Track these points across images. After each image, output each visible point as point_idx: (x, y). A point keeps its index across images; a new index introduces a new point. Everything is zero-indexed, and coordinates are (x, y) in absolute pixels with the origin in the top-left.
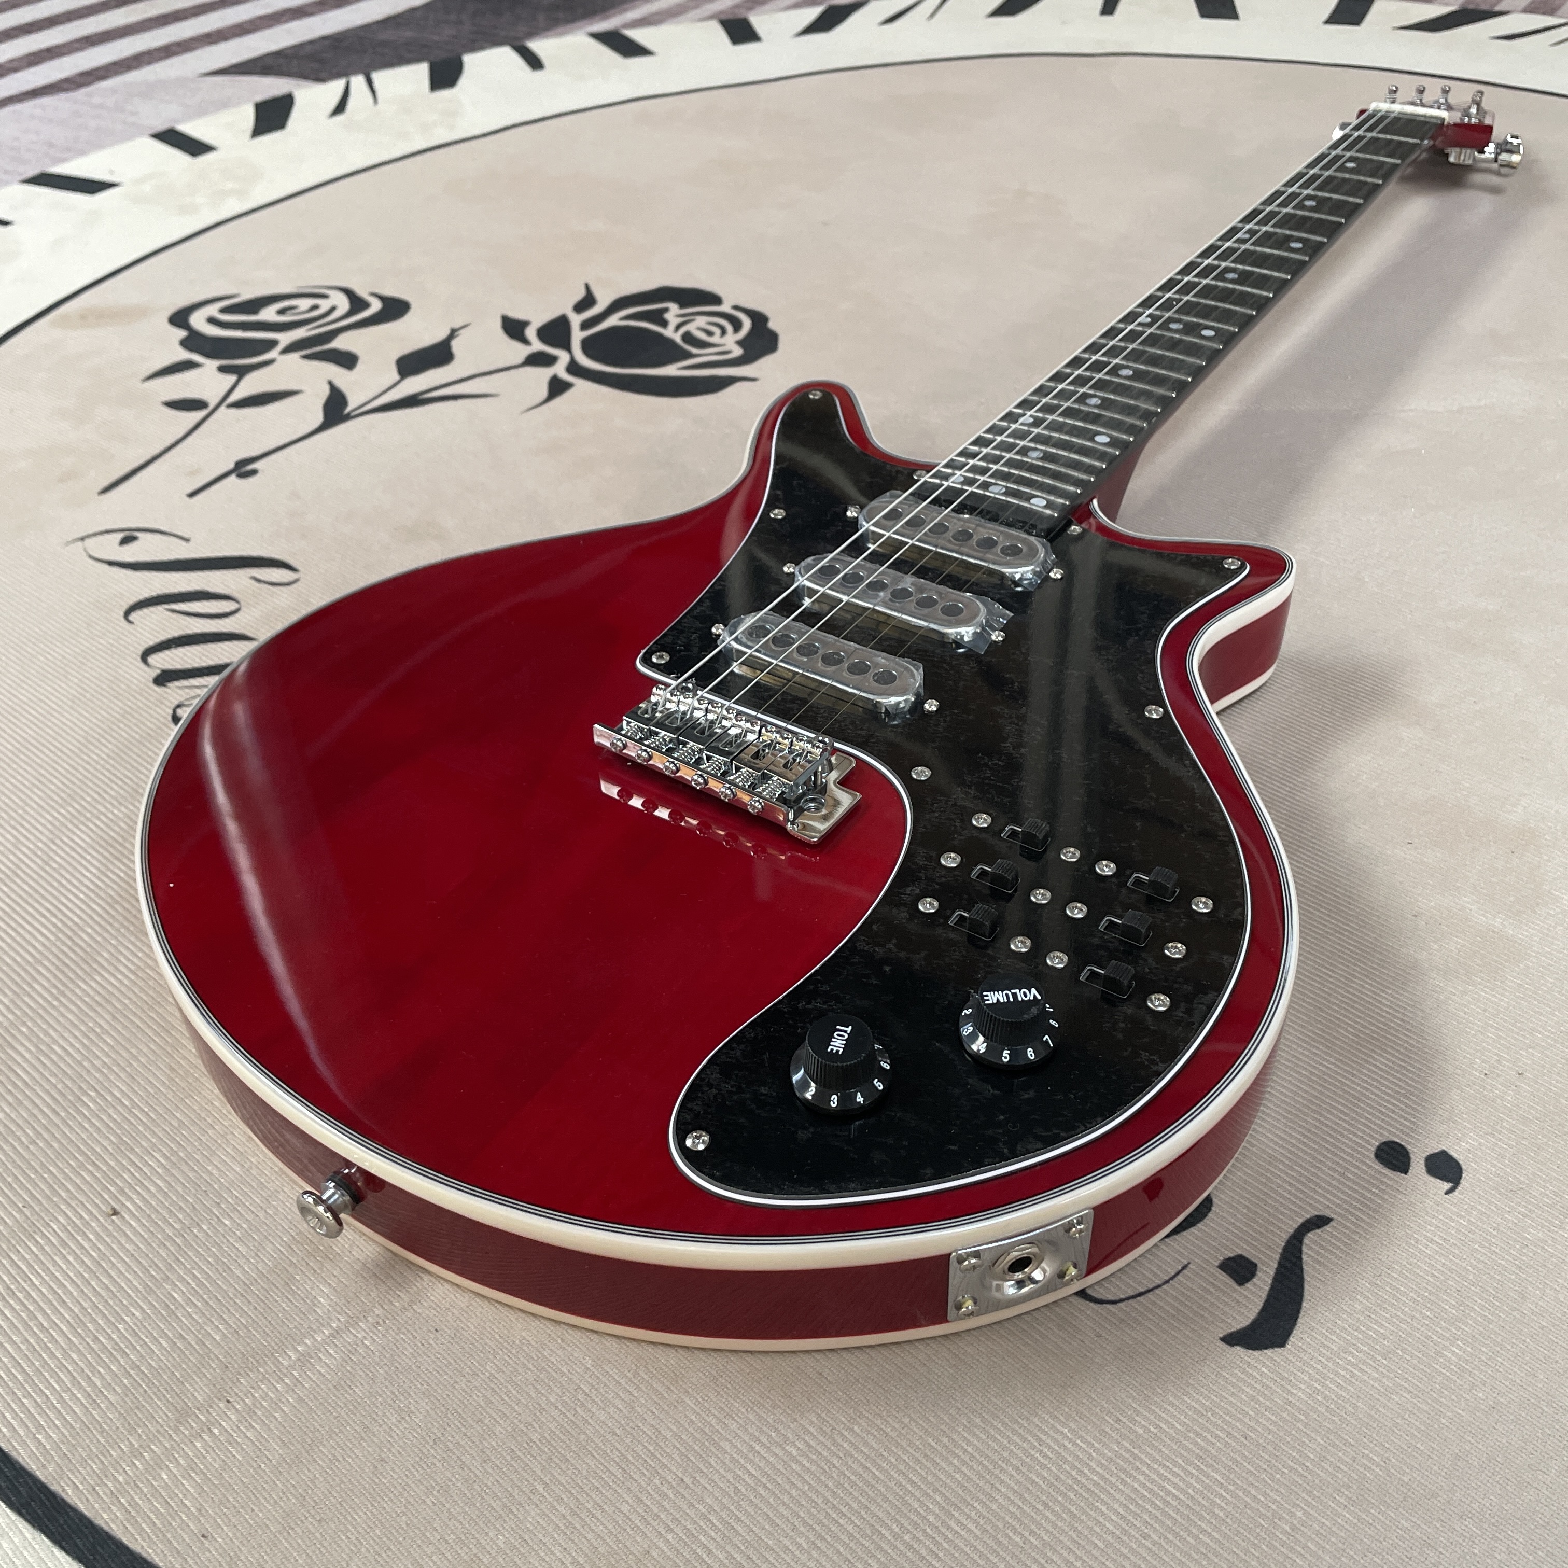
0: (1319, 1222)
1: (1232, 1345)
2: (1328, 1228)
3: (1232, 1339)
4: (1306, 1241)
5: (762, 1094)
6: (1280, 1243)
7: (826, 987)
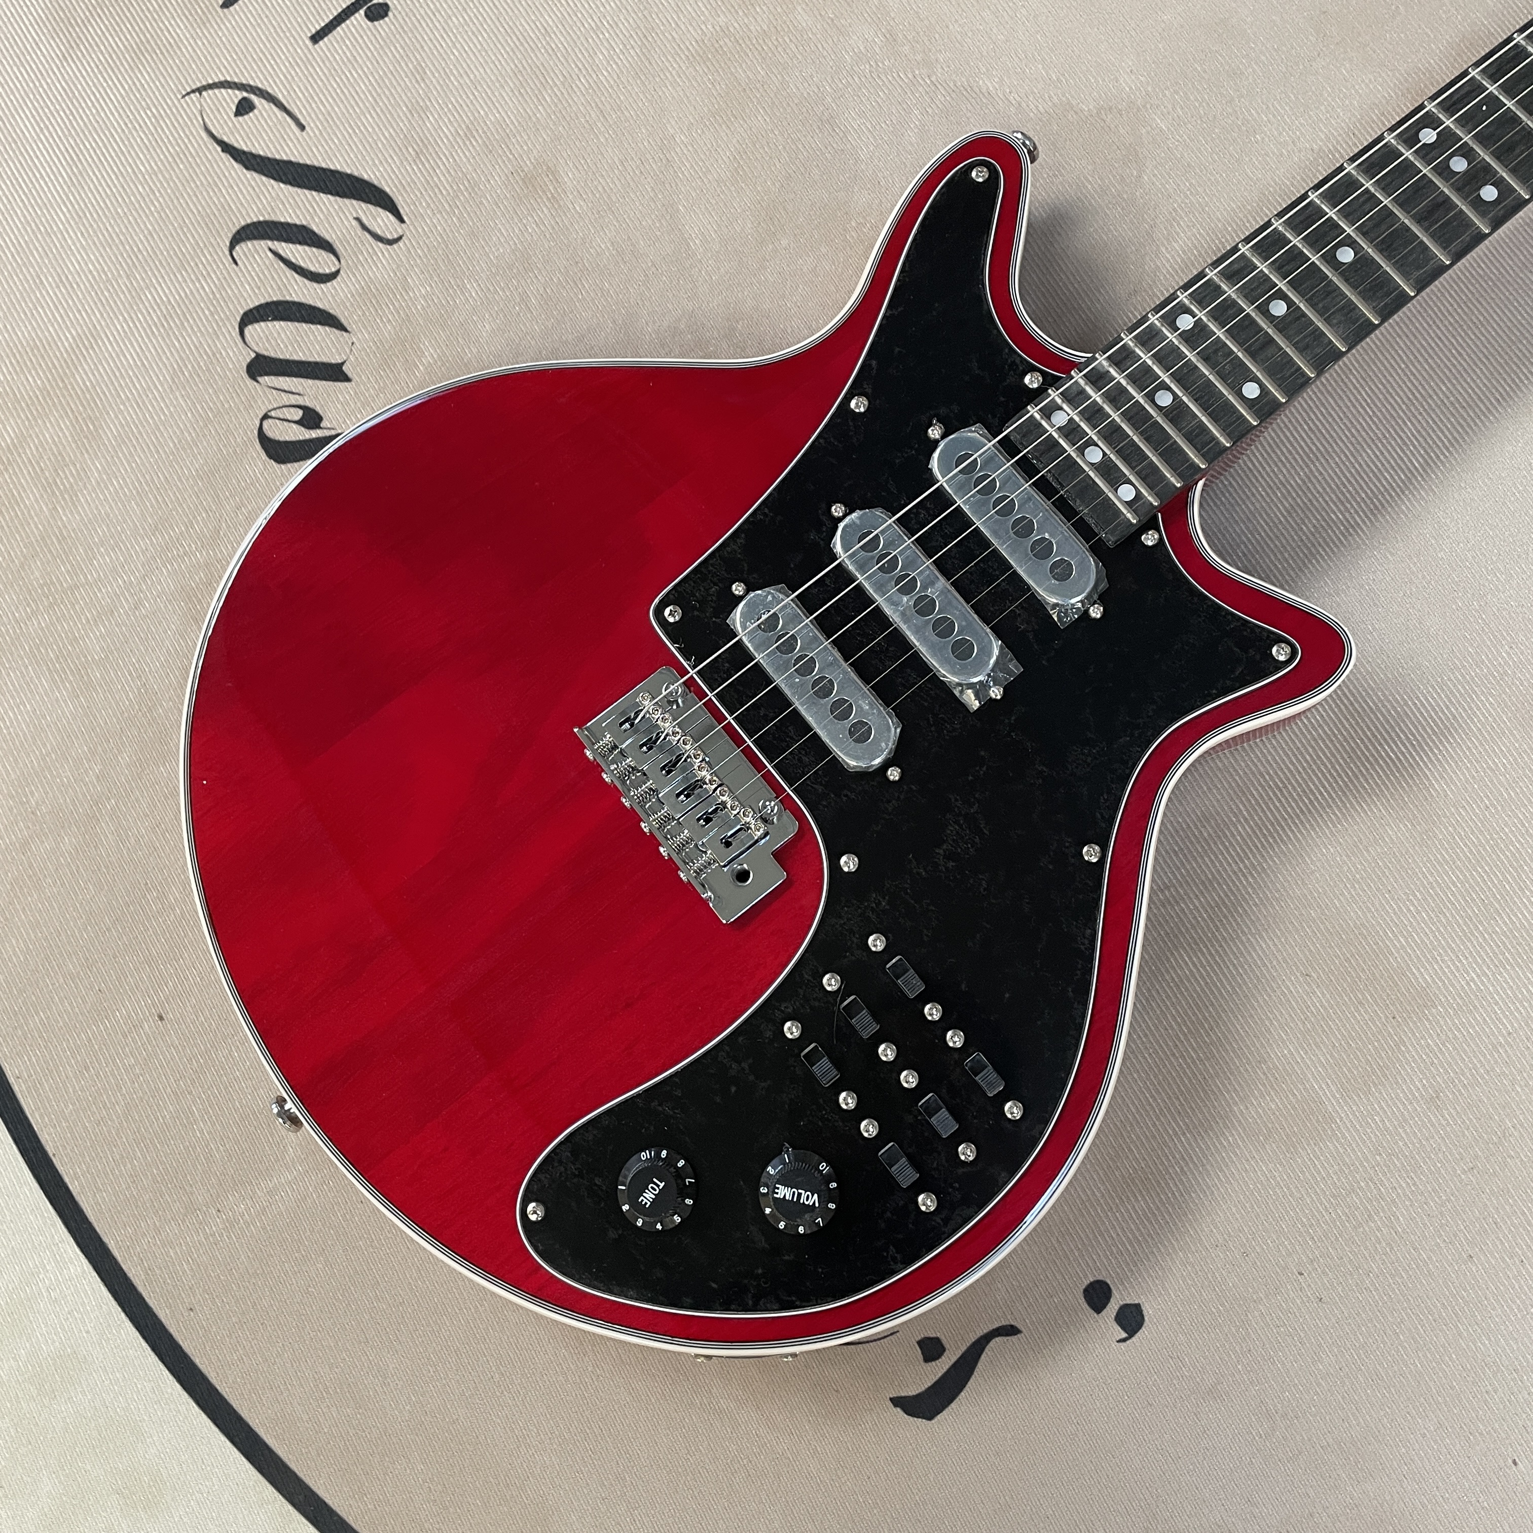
0: (1010, 1331)
1: (896, 1405)
2: (1014, 1338)
3: (897, 1402)
4: (992, 1344)
5: (596, 1185)
6: (973, 1338)
7: (678, 1093)
